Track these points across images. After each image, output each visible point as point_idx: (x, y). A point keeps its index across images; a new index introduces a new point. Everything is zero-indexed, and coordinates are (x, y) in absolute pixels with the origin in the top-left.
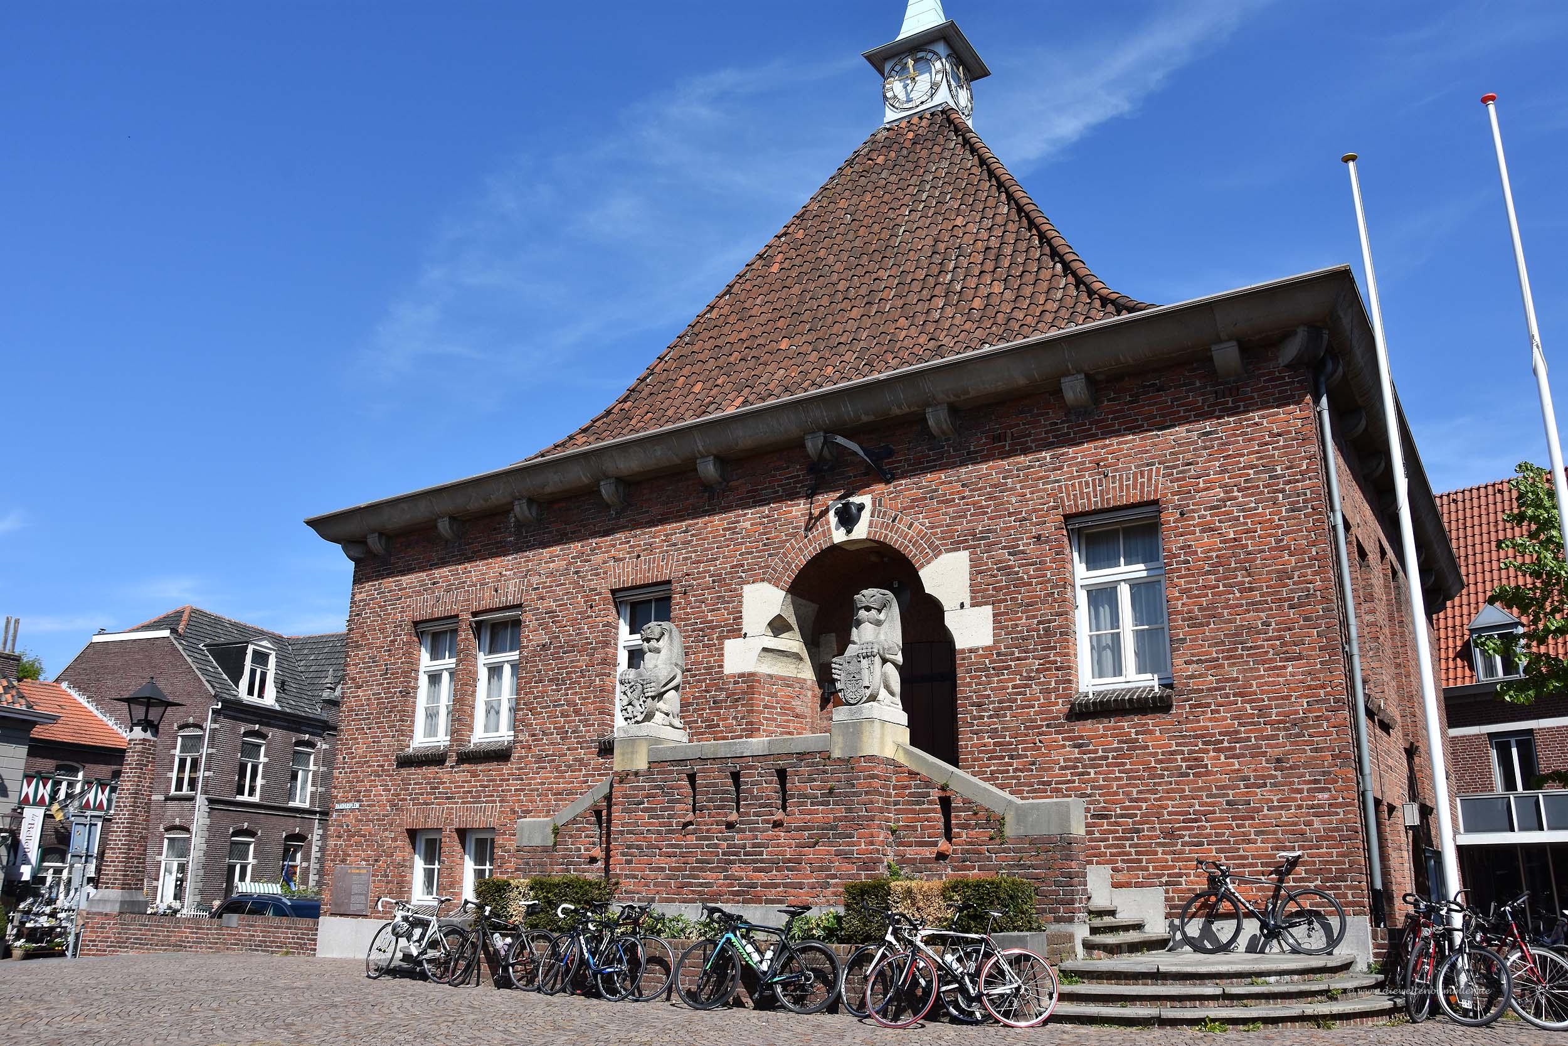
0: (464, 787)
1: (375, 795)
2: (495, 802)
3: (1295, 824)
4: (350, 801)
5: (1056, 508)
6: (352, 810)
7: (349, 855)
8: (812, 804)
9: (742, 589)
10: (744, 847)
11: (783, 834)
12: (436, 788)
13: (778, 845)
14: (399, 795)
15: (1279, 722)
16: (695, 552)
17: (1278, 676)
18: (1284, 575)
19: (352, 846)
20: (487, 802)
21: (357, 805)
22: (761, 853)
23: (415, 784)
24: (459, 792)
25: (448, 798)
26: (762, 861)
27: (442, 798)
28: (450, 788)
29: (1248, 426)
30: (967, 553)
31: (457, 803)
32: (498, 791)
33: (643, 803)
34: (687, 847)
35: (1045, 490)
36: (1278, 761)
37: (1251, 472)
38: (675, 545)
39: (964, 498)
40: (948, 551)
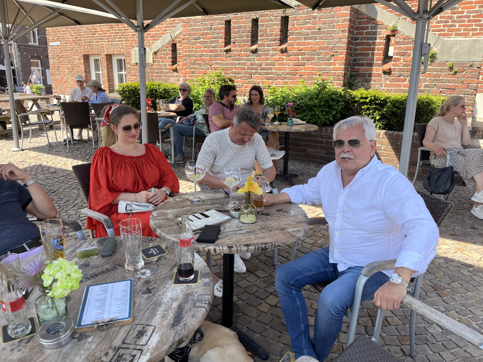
0: (107, 33)
1: (67, 38)
2: (122, 41)
4: (56, 41)
6: (58, 46)
7: (60, 67)
8: (305, 39)
10: (260, 65)
11: (285, 57)
12: (94, 34)
13: (282, 64)
14: (77, 38)
19: (60, 62)
20: (119, 41)
21: (59, 43)
22: (271, 69)
23: (84, 32)
24: (105, 36)
25: (101, 39)
26: (271, 73)
27: (98, 39)
28: (101, 34)
31: (105, 42)
32: (123, 35)
33: (200, 39)
34: (227, 64)
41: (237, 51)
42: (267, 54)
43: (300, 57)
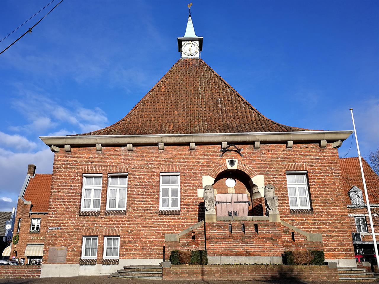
0: (107, 223)
1: (67, 225)
2: (119, 228)
3: (340, 240)
4: (56, 227)
5: (285, 169)
8: (265, 232)
9: (202, 176)
10: (247, 242)
11: (258, 239)
12: (95, 223)
13: (257, 242)
14: (79, 225)
15: (336, 219)
16: (187, 165)
17: (335, 210)
18: (335, 190)
19: (57, 241)
20: (116, 228)
21: (60, 228)
22: (252, 244)
23: (86, 222)
24: (105, 225)
25: (101, 226)
27: (98, 226)
28: (101, 223)
29: (326, 158)
30: (263, 176)
31: (104, 228)
32: (120, 225)
34: (230, 242)
35: (282, 164)
36: (336, 227)
37: (327, 168)
38: (181, 163)
39: (262, 163)
40: (258, 175)
41: (235, 236)
42: (250, 238)
43: (264, 239)
